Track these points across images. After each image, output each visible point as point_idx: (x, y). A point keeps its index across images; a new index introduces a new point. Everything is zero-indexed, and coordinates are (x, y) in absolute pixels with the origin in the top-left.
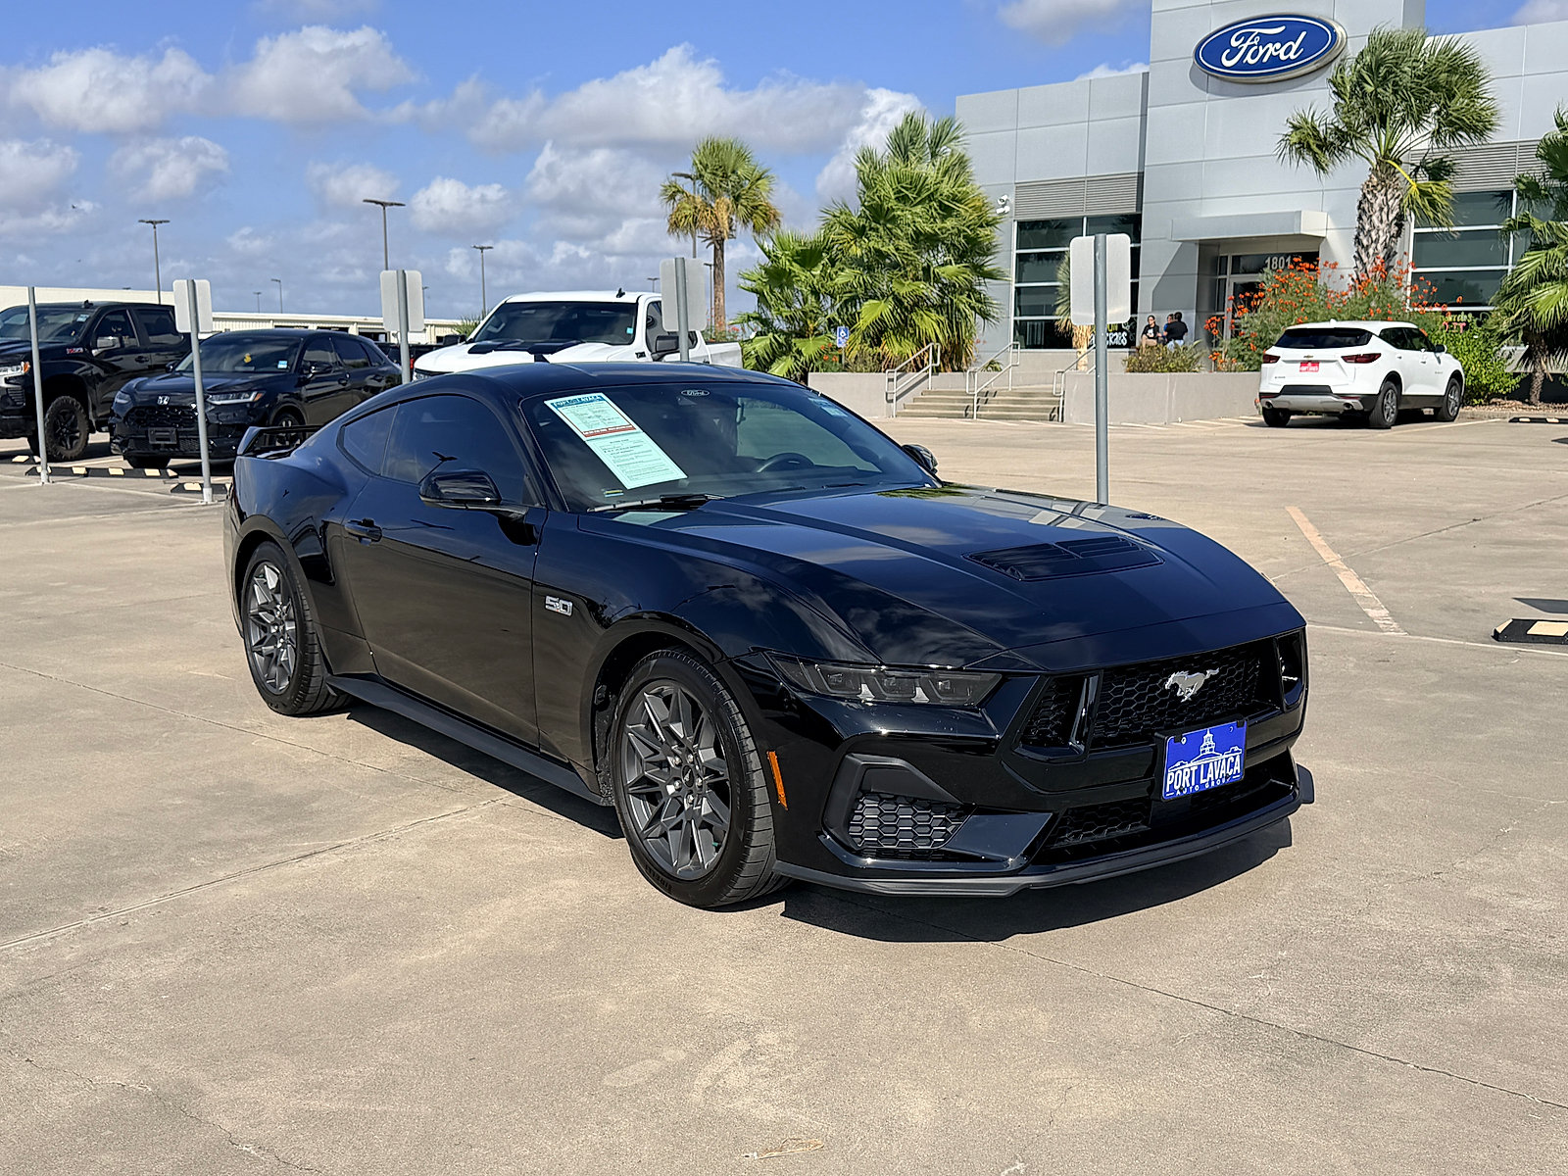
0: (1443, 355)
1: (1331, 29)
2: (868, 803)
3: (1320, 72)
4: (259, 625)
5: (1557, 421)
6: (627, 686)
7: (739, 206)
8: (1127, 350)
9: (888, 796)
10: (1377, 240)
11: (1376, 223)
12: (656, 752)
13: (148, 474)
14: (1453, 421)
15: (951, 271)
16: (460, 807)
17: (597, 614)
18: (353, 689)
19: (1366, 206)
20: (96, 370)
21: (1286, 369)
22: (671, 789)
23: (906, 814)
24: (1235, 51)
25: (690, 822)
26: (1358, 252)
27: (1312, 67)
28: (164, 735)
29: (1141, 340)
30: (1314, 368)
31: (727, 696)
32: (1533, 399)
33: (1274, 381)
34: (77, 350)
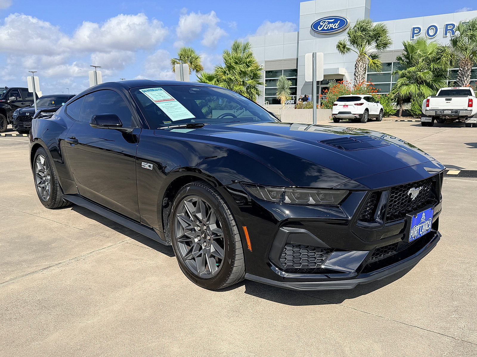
0: (379, 104)
1: (346, 20)
2: (288, 248)
3: (343, 32)
4: (40, 177)
5: (407, 121)
6: (177, 198)
7: (192, 65)
8: (294, 105)
9: (296, 245)
10: (360, 74)
11: (360, 70)
12: (190, 225)
13: (24, 136)
14: (380, 121)
15: (249, 82)
16: (110, 244)
17: (162, 170)
18: (72, 199)
19: (357, 65)
20: (9, 107)
21: (339, 108)
22: (196, 240)
23: (304, 252)
24: (321, 26)
25: (205, 254)
26: (355, 78)
27: (341, 30)
28: (3, 217)
29: (297, 102)
30: (346, 107)
31: (222, 202)
32: (400, 116)
33: (336, 110)
34: (3, 101)
